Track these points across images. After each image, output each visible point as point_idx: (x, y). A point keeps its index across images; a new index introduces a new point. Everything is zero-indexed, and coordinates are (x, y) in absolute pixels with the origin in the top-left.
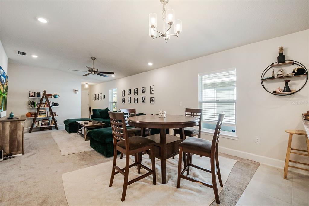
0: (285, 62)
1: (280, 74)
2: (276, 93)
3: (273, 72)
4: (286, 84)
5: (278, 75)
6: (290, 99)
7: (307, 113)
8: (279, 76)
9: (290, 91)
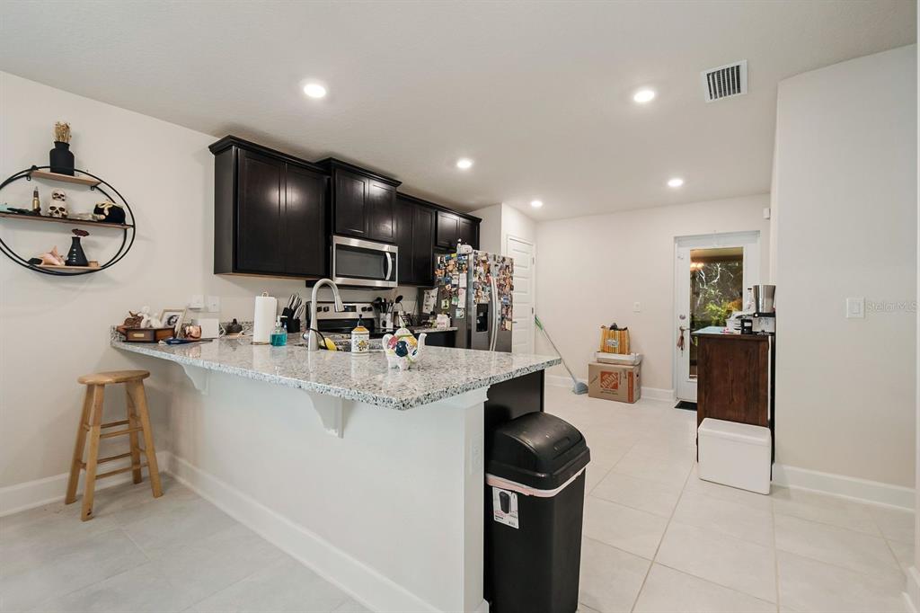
0: (73, 175)
1: (62, 209)
2: (42, 265)
3: (36, 194)
4: (76, 241)
5: (52, 208)
6: (83, 286)
7: (125, 324)
8: (57, 212)
9: (86, 264)
